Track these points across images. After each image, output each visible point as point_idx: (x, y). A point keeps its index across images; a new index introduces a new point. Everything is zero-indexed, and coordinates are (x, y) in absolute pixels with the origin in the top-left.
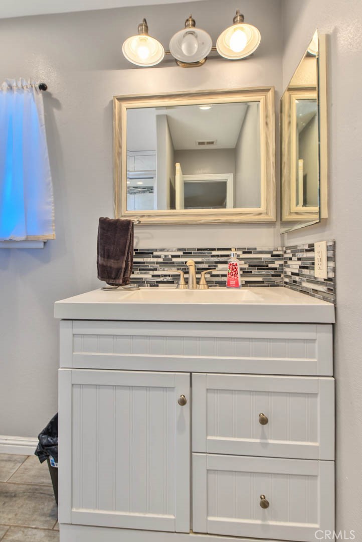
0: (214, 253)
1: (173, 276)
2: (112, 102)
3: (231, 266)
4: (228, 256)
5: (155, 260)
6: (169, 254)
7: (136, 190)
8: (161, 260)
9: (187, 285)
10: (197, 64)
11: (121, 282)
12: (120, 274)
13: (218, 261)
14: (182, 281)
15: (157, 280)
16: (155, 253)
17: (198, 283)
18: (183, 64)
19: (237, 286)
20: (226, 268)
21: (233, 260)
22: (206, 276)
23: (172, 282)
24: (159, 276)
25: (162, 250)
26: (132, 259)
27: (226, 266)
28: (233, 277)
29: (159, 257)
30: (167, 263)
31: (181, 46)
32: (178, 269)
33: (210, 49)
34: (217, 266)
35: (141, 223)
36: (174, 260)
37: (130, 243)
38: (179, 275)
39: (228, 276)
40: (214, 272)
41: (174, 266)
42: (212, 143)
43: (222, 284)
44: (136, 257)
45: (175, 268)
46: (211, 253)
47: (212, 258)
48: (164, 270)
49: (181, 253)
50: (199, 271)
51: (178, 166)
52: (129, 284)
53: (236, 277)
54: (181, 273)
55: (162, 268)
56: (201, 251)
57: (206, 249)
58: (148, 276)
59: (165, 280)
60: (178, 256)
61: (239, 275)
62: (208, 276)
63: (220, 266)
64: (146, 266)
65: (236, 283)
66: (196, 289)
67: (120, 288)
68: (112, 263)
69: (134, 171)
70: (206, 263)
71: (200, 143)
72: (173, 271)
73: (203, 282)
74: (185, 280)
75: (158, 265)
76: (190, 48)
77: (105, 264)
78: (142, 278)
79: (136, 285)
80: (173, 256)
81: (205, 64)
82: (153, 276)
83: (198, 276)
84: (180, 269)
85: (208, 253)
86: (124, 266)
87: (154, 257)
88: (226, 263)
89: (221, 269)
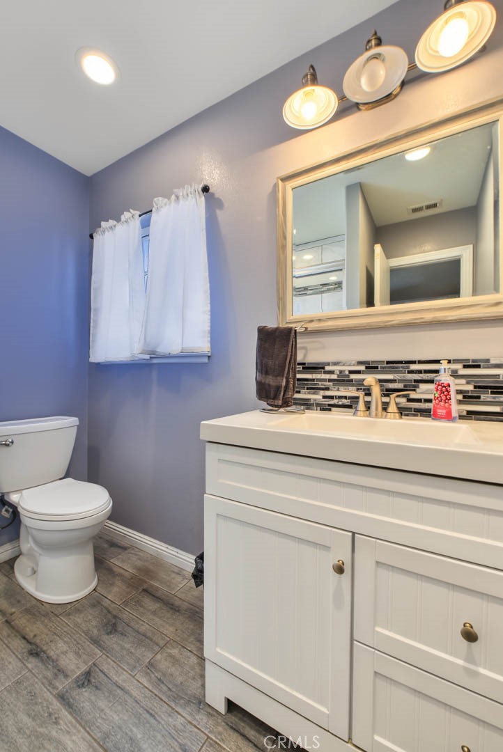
0: (413, 367)
1: (350, 398)
2: (276, 186)
3: (440, 387)
4: (437, 371)
5: (328, 376)
6: (346, 369)
7: (325, 288)
8: (334, 377)
9: (368, 412)
10: (389, 98)
11: (280, 403)
12: (280, 394)
13: (420, 378)
14: (361, 406)
15: (330, 403)
16: (327, 368)
17: (385, 409)
18: (367, 106)
19: (448, 417)
20: (432, 390)
21: (444, 378)
22: (398, 400)
23: (349, 407)
24: (332, 397)
25: (336, 364)
26: (295, 376)
27: (432, 386)
28: (442, 404)
29: (332, 372)
30: (343, 380)
31: (360, 81)
32: (358, 390)
33: (406, 69)
34: (418, 387)
35: (309, 329)
36: (353, 377)
37: (291, 355)
38: (358, 398)
39: (433, 401)
40: (413, 395)
41: (353, 385)
42: (434, 206)
43: (425, 413)
44: (300, 372)
45: (355, 388)
46: (408, 367)
47: (410, 375)
48: (338, 390)
49: (362, 368)
50: (387, 392)
51: (378, 248)
52: (291, 405)
53: (447, 404)
54: (361, 394)
55: (337, 387)
56: (393, 365)
57: (401, 362)
58: (318, 397)
59: (340, 403)
60: (358, 372)
61: (453, 401)
62: (404, 400)
63: (423, 387)
64: (315, 384)
65: (447, 413)
66: (381, 418)
67: (281, 410)
68: (270, 380)
69: (322, 264)
70: (400, 381)
71: (414, 210)
72: (351, 392)
73: (392, 408)
74: (366, 405)
75: (331, 383)
76: (372, 79)
77: (263, 381)
78: (310, 399)
79: (302, 407)
80: (351, 372)
81: (400, 95)
82: (324, 397)
83: (386, 399)
84: (361, 389)
85: (402, 367)
86: (284, 384)
87: (326, 372)
88: (431, 381)
89: (425, 391)
